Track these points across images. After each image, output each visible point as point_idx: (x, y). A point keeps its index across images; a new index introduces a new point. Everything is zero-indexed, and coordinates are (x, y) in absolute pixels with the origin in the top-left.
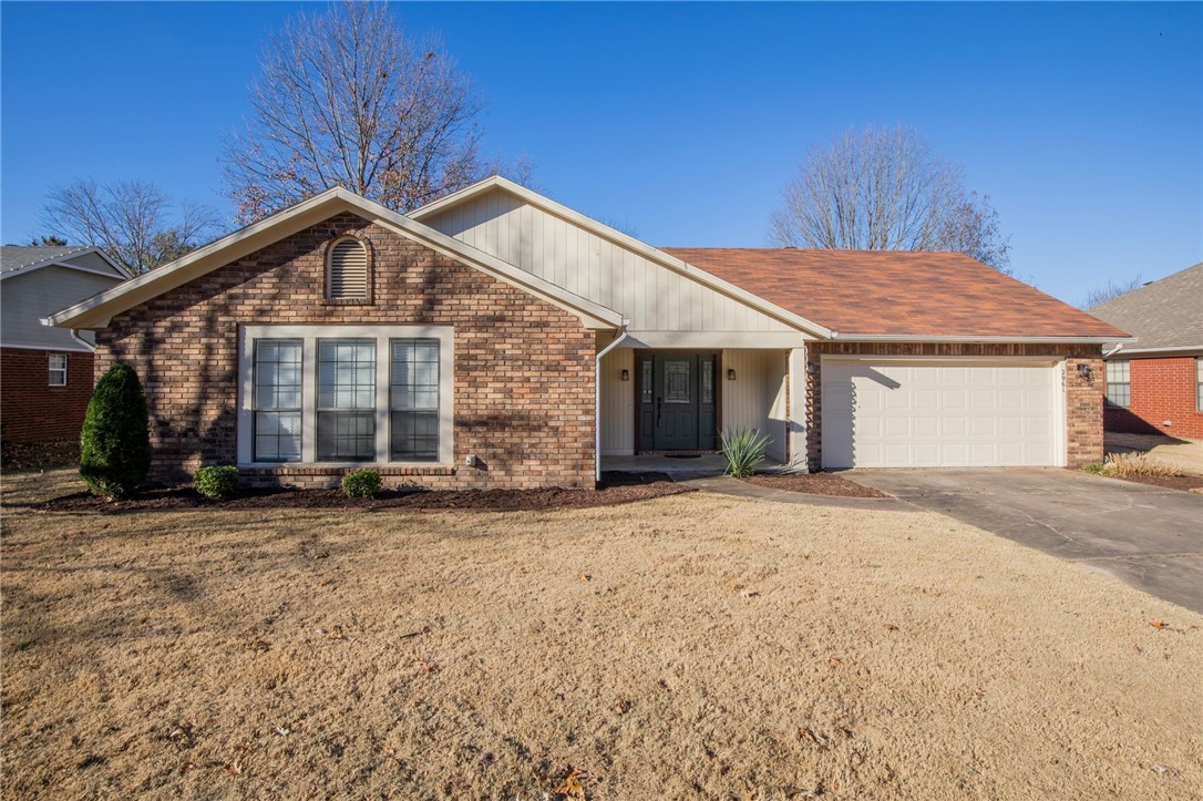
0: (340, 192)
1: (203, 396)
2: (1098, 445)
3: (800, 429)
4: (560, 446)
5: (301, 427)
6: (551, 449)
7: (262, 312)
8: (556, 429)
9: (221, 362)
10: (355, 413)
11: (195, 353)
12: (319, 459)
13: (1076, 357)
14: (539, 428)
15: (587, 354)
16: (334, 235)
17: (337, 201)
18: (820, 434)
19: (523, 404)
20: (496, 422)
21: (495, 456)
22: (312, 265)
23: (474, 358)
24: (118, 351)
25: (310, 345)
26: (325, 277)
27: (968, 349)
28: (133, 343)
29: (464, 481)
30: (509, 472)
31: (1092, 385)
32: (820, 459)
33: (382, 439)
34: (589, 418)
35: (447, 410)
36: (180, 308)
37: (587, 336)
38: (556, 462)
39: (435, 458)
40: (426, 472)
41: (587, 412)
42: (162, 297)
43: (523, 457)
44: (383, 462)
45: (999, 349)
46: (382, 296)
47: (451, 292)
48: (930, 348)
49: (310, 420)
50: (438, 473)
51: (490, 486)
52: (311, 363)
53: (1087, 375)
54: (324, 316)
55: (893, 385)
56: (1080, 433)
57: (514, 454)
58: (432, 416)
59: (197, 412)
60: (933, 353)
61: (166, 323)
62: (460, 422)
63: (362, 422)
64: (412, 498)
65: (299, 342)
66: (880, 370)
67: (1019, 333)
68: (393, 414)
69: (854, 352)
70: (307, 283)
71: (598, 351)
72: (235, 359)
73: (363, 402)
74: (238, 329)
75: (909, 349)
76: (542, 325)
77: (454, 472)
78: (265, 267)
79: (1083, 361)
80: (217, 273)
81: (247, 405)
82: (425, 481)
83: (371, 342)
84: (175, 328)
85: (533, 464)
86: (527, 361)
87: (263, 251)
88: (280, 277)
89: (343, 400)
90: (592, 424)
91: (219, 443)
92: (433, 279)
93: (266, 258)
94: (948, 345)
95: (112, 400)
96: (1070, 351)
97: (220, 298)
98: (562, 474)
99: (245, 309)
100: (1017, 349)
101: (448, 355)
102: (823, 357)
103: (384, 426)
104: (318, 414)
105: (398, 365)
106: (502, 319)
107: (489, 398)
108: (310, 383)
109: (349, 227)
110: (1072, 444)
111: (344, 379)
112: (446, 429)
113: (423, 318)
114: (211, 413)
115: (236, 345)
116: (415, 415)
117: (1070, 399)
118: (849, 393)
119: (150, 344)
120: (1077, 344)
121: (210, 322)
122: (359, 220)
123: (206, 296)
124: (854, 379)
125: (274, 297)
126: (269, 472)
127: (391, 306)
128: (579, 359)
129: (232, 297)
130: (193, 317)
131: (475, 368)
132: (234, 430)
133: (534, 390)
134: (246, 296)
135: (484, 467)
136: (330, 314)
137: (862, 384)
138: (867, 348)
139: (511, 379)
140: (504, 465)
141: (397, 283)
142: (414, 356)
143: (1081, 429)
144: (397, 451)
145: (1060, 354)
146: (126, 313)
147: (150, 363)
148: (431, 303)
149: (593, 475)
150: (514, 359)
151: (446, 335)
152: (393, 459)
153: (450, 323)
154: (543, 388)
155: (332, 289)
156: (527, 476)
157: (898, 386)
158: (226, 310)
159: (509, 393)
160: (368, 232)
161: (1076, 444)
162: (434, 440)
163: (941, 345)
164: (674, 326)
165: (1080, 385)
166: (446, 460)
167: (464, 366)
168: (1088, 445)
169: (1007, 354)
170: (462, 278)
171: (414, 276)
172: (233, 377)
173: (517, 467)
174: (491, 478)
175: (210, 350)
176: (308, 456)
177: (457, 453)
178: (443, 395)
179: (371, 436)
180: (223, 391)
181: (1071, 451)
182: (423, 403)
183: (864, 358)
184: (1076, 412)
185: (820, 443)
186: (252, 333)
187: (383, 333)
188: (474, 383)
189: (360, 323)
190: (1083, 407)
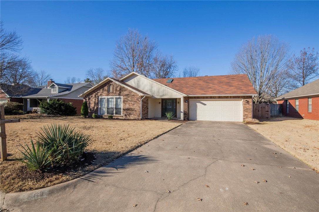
0: (108, 78)
1: (95, 106)
2: (250, 117)
3: (182, 112)
4: (136, 113)
5: (105, 110)
6: (135, 114)
7: (101, 94)
8: (135, 111)
9: (97, 101)
10: (112, 108)
11: (94, 100)
12: (107, 114)
13: (245, 99)
14: (133, 110)
15: (140, 99)
16: (109, 84)
17: (108, 79)
18: (189, 114)
19: (131, 107)
20: (128, 109)
21: (128, 114)
22: (106, 88)
23: (125, 100)
24: (86, 100)
25: (106, 99)
26: (108, 89)
27: (219, 97)
28: (87, 99)
29: (124, 118)
30: (130, 117)
31: (249, 105)
32: (189, 118)
33: (114, 112)
34: (140, 109)
35: (122, 108)
36: (92, 94)
37: (140, 97)
38: (136, 115)
39: (121, 114)
40: (119, 116)
41: (139, 108)
42: (90, 93)
43: (131, 114)
44: (114, 115)
45: (227, 97)
46: (114, 92)
47: (122, 91)
48: (211, 97)
49: (106, 109)
50: (121, 116)
51: (127, 118)
52: (106, 101)
53: (248, 102)
54: (108, 95)
55: (205, 105)
56: (246, 115)
57: (130, 114)
58: (120, 109)
59: (94, 108)
60: (212, 98)
61: (91, 96)
62: (123, 109)
63: (112, 110)
65: (105, 98)
66: (202, 102)
67: (230, 94)
68: (116, 108)
69: (196, 98)
70: (106, 90)
71: (141, 99)
72: (98, 101)
73: (112, 107)
74: (98, 97)
75: (207, 97)
76: (134, 95)
77: (123, 116)
78: (101, 88)
79: (247, 99)
80: (96, 89)
81: (99, 107)
82: (119, 118)
83: (113, 98)
84: (92, 97)
85: (133, 115)
86: (132, 101)
87: (101, 86)
88: (103, 90)
89: (110, 106)
90: (140, 110)
91: (96, 111)
92: (120, 89)
93: (101, 87)
94: (215, 97)
95: (84, 106)
96: (244, 97)
97: (96, 93)
98: (136, 117)
99: (99, 94)
100: (231, 97)
101: (122, 100)
102: (190, 99)
103: (115, 109)
104: (107, 108)
105: (117, 101)
106: (129, 95)
107: (127, 106)
108: (106, 104)
109: (110, 82)
110: (244, 117)
111: (110, 103)
112: (122, 110)
113: (119, 95)
114: (95, 108)
115: (98, 99)
116: (119, 108)
117: (244, 108)
118: (196, 106)
119: (89, 99)
120: (246, 96)
121: (95, 96)
122: (112, 82)
123: (95, 92)
124: (197, 104)
125: (102, 92)
126: (101, 116)
127: (116, 93)
128: (139, 100)
129: (98, 92)
130: (93, 95)
131: (125, 102)
132: (98, 110)
133: (133, 105)
134: (99, 92)
135: (126, 116)
136: (108, 94)
137: (199, 105)
138: (198, 98)
139: (130, 103)
140: (129, 115)
141: (116, 90)
142: (119, 100)
143: (246, 114)
144: (116, 113)
145: (241, 98)
146: (86, 95)
147: (89, 101)
148: (120, 92)
149: (141, 117)
150: (130, 100)
151: (122, 97)
152: (116, 114)
153: (122, 95)
154: (134, 104)
155: (108, 91)
156: (132, 117)
157: (206, 105)
158: (97, 94)
159: (129, 105)
160: (113, 83)
161: (245, 117)
162: (121, 112)
163: (214, 97)
164: (161, 95)
165: (246, 105)
166: (122, 115)
167: (124, 101)
168: (248, 117)
169: (228, 98)
170: (124, 89)
171: (118, 89)
172: (98, 103)
173: (131, 116)
174: (127, 117)
175: (95, 99)
176: (106, 114)
177: (123, 114)
178: (122, 106)
179: (113, 111)
180: (97, 105)
181: (244, 119)
182: (119, 107)
183: (198, 99)
184: (245, 110)
185: (189, 115)
186: (100, 97)
187: (115, 97)
188: (125, 104)
189: (112, 96)
190: (247, 109)
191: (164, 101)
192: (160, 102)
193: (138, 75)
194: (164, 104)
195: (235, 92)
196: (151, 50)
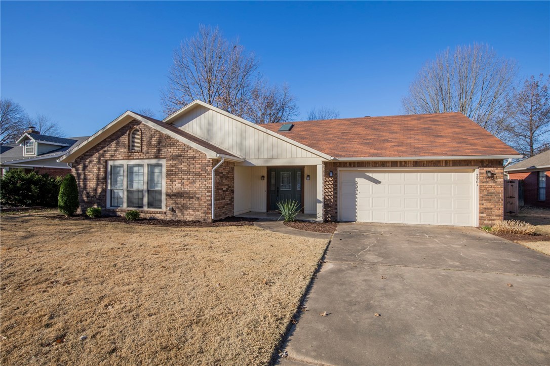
0: (129, 113)
1: (97, 185)
2: (499, 216)
3: (320, 202)
4: (200, 205)
5: (123, 195)
6: (197, 206)
7: (112, 156)
8: (198, 198)
9: (102, 174)
10: (138, 191)
11: (95, 170)
12: (128, 206)
13: (486, 167)
14: (192, 198)
15: (209, 168)
16: (131, 128)
17: (128, 116)
18: (336, 205)
19: (188, 189)
20: (179, 195)
21: (178, 208)
22: (124, 139)
23: (172, 171)
24: (77, 170)
25: (125, 167)
26: (129, 142)
27: (417, 164)
28: (80, 167)
29: (169, 217)
30: (183, 214)
31: (496, 183)
32: (337, 216)
33: (145, 200)
34: (209, 194)
35: (164, 191)
36: (92, 155)
37: (209, 161)
38: (198, 211)
39: (161, 208)
40: (157, 213)
41: (208, 192)
42: (87, 152)
43: (187, 208)
44: (145, 209)
45: (436, 163)
46: (145, 149)
47: (165, 147)
48: (394, 164)
49: (126, 193)
50: (160, 213)
51: (177, 219)
52: (125, 174)
53: (493, 177)
54: (128, 158)
55: (377, 182)
56: (488, 209)
57: (184, 208)
58: (160, 193)
59: (96, 190)
60: (397, 166)
61: (88, 161)
62: (167, 195)
63: (140, 194)
64: (153, 221)
65: (122, 166)
66: (371, 175)
67: (446, 154)
68: (148, 191)
69: (354, 166)
70: (124, 145)
71: (213, 167)
72: (106, 172)
73: (141, 187)
74: (106, 162)
75: (383, 164)
76: (194, 158)
77: (165, 213)
78: (112, 140)
79: (490, 169)
80: (100, 144)
81: (109, 188)
82: (158, 216)
83: (141, 166)
84: (90, 162)
85: (191, 211)
86: (189, 172)
87: (112, 135)
88: (118, 144)
89: (135, 186)
90: (211, 196)
91: (101, 199)
92: (159, 142)
93: (114, 137)
94: (405, 162)
96: (481, 163)
97: (101, 152)
98: (200, 215)
99: (108, 155)
100: (446, 163)
101: (164, 170)
102: (339, 169)
103: (146, 195)
104: (128, 191)
105: (151, 174)
106: (181, 156)
107: (177, 186)
108: (125, 179)
109: (134, 125)
110: (482, 215)
111: (135, 178)
112: (164, 197)
113: (157, 157)
114: (99, 190)
115: (106, 167)
116: (156, 192)
117: (481, 191)
118: (354, 186)
119: (85, 167)
120: (486, 160)
121: (99, 159)
122: (138, 123)
123: (98, 151)
124: (356, 179)
125: (115, 151)
126: (113, 210)
127: (148, 153)
128: (206, 171)
129: (105, 151)
130: (95, 158)
131: (172, 175)
132: (105, 196)
133: (191, 183)
134: (108, 151)
135: (175, 212)
136: (130, 156)
137: (361, 183)
138: (361, 164)
139: (183, 179)
140: (181, 211)
141: (149, 144)
142: (157, 170)
143: (488, 206)
144: (150, 205)
145: (474, 166)
146: (78, 158)
147: (84, 173)
148: (159, 151)
149: (212, 216)
150: (184, 171)
151: (163, 162)
152: (148, 207)
153: (164, 158)
154: (194, 182)
155: (130, 147)
156: (189, 216)
157: (380, 182)
158: (103, 155)
159: (183, 184)
160: (141, 126)
161: (484, 215)
162: (160, 201)
163: (401, 162)
164: (266, 157)
165: (488, 182)
166: (164, 209)
167: (169, 174)
168: (493, 216)
169: (440, 166)
170: (169, 141)
171: (154, 142)
172: (105, 178)
173: (186, 212)
174: (177, 216)
175: (99, 169)
176: (125, 205)
177: (167, 206)
178: (163, 185)
179: (142, 199)
180: (102, 183)
181: (481, 219)
182: (158, 189)
183: (360, 169)
184: (485, 196)
185: (336, 209)
186: (110, 163)
187: (146, 162)
188: (172, 180)
189: (138, 159)
190: (490, 194)
191: (273, 173)
192: (263, 177)
193: (209, 109)
194: (273, 181)
195: (456, 151)
196: (247, 72)
